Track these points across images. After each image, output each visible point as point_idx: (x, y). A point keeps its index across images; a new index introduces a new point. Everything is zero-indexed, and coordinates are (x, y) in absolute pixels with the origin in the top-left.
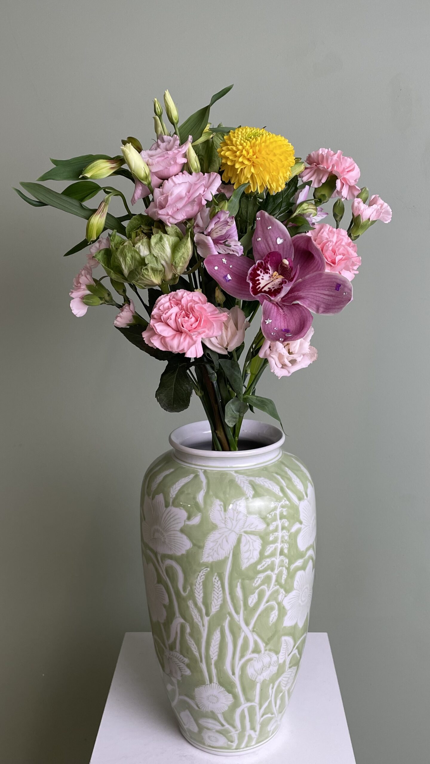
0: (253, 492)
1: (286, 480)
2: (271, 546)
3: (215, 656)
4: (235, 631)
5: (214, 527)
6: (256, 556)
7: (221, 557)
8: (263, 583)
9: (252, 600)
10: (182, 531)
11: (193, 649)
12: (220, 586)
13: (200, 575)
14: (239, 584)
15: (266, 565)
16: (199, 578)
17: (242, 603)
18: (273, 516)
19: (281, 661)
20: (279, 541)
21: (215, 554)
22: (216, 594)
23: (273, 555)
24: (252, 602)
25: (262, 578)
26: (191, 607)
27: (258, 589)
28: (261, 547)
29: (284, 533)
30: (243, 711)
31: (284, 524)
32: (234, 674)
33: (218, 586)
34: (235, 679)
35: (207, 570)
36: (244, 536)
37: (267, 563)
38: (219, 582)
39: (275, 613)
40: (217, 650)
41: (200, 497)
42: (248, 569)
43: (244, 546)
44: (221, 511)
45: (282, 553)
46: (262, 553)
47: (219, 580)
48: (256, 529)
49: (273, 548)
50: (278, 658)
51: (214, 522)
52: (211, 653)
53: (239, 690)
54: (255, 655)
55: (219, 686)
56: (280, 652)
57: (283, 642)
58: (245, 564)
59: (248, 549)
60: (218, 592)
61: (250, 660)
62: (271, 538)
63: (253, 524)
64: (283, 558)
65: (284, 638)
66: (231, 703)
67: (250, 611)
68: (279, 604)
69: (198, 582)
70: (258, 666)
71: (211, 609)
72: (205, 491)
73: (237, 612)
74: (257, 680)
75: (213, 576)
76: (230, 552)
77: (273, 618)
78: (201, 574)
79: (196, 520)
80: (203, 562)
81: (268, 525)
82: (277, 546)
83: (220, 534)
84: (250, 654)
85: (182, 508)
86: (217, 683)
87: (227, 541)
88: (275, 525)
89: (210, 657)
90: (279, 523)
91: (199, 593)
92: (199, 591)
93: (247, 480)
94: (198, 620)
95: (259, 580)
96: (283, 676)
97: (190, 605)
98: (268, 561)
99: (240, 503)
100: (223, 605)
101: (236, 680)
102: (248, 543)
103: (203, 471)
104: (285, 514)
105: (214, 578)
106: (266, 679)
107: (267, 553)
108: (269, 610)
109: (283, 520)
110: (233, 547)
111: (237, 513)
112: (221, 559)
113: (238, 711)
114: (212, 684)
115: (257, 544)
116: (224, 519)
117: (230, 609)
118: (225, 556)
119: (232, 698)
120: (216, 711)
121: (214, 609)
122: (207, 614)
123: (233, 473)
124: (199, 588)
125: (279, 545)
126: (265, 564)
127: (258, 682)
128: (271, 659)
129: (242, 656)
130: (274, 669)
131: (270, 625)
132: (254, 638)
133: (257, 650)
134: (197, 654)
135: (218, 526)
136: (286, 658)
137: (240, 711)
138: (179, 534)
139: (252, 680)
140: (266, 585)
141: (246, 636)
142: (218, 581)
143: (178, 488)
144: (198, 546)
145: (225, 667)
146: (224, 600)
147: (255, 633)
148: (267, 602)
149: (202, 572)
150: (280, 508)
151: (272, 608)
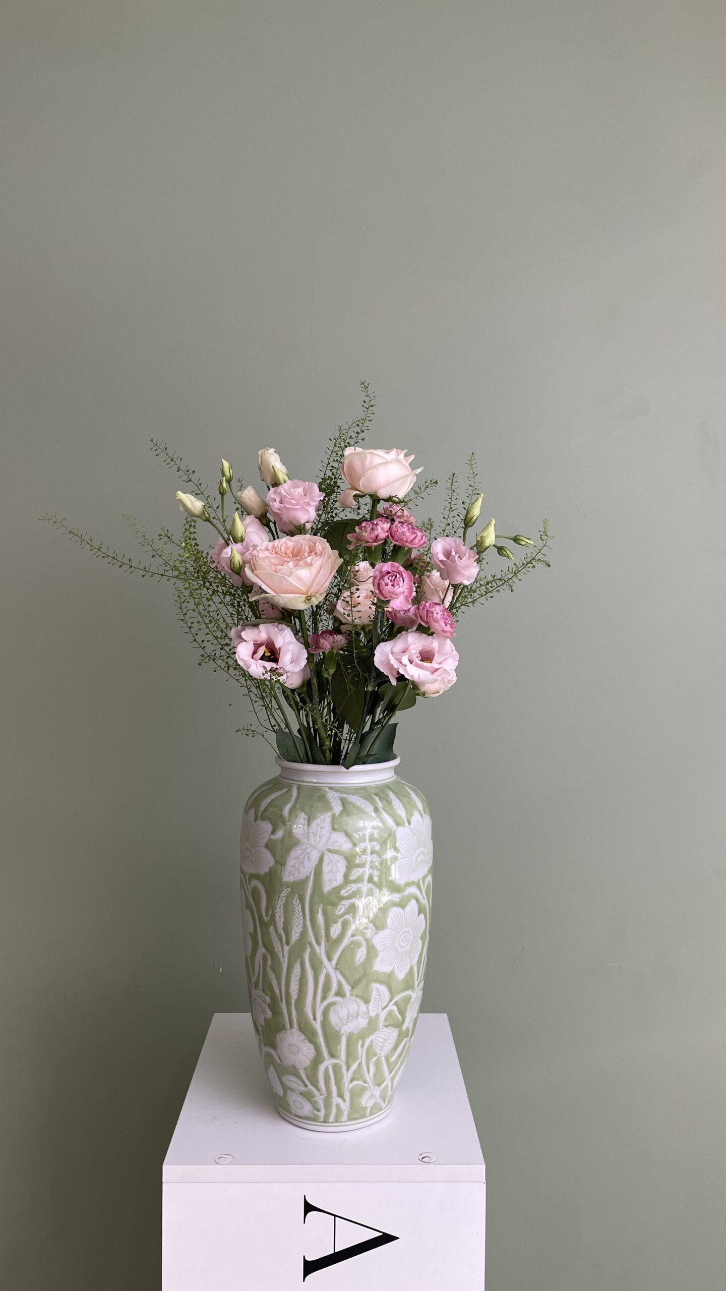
0: (341, 808)
1: (384, 802)
2: (357, 869)
3: (295, 995)
4: (316, 967)
5: (297, 843)
6: (340, 879)
7: (302, 876)
8: (347, 912)
9: (335, 930)
10: (267, 846)
11: (274, 985)
12: (300, 910)
13: (281, 897)
14: (320, 910)
15: (351, 891)
16: (280, 900)
17: (323, 932)
18: (361, 835)
19: (373, 1014)
20: (368, 866)
21: (296, 872)
22: (297, 920)
23: (359, 880)
24: (335, 933)
25: (347, 906)
26: (273, 935)
27: (341, 918)
28: (345, 869)
29: (375, 857)
30: (327, 1069)
31: (374, 847)
32: (315, 1019)
33: (299, 909)
34: (316, 1025)
35: (287, 891)
36: (327, 854)
37: (352, 889)
38: (300, 905)
39: (363, 951)
40: (297, 987)
41: (286, 811)
42: (331, 892)
43: (327, 866)
44: (305, 825)
45: (370, 880)
46: (346, 876)
47: (300, 903)
48: (340, 848)
49: (361, 872)
50: (368, 1008)
51: (296, 837)
52: (291, 991)
53: (321, 1039)
54: (338, 999)
55: (300, 1033)
56: (370, 1001)
57: (374, 990)
58: (327, 888)
59: (331, 870)
60: (298, 917)
61: (333, 1004)
62: (357, 861)
63: (337, 842)
64: (372, 887)
65: (375, 986)
66: (313, 1056)
67: (332, 944)
68: (367, 941)
69: (279, 905)
70: (343, 1013)
71: (291, 937)
72: (293, 803)
73: (319, 944)
74: (342, 1031)
75: (294, 898)
76: (311, 872)
77: (361, 957)
78: (282, 895)
79: (279, 834)
80: (284, 881)
81: (355, 845)
82: (365, 871)
83: (301, 850)
84: (333, 997)
85: (268, 821)
86: (298, 1028)
87: (309, 859)
88: (363, 847)
89: (290, 996)
90: (368, 845)
91: (280, 917)
92: (279, 914)
93: (338, 797)
94: (278, 949)
95: (343, 907)
96: (376, 1034)
97: (272, 933)
98: (353, 887)
99: (325, 818)
100: (304, 933)
101: (318, 1026)
102: (332, 864)
103: (297, 785)
104: (376, 836)
105: (294, 902)
106: (353, 1033)
107: (352, 877)
108: (354, 946)
109: (373, 843)
110: (314, 866)
111: (321, 828)
112: (302, 879)
113: (322, 1068)
114: (293, 1029)
115: (342, 865)
116: (307, 833)
117: (311, 939)
118: (306, 875)
119: (313, 1049)
120: (298, 1065)
121: (295, 936)
122: (288, 943)
123: (327, 789)
124: (280, 911)
125: (367, 871)
126: (351, 889)
127: (343, 1034)
128: (359, 1009)
129: (324, 998)
130: (363, 1022)
131: (357, 965)
132: (337, 977)
133: (340, 993)
134: (277, 991)
135: (301, 841)
136: (378, 1011)
137: (324, 1069)
138: (264, 850)
139: (337, 1031)
140: (351, 915)
141: (329, 973)
142: (298, 904)
143: (268, 802)
144: (281, 863)
145: (305, 1009)
146: (305, 927)
147: (338, 971)
148: (353, 936)
149: (283, 893)
150: (370, 829)
151: (359, 945)
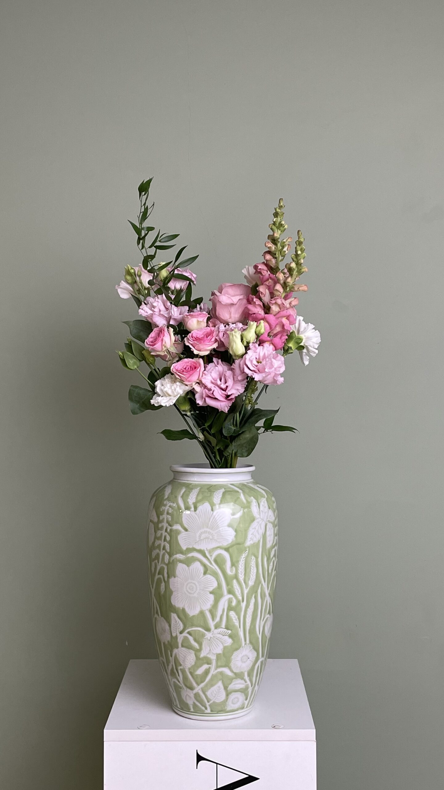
4: (263, 597)
6: (272, 538)
9: (271, 567)
10: (229, 525)
11: (234, 621)
13: (243, 557)
16: (241, 560)
21: (254, 538)
22: (253, 570)
26: (235, 586)
27: (273, 559)
34: (259, 637)
35: (247, 552)
36: (267, 523)
44: (257, 506)
47: (255, 559)
51: (254, 515)
52: (247, 619)
53: (260, 647)
55: (250, 646)
58: (268, 545)
59: (269, 534)
61: (267, 620)
63: (270, 515)
66: (254, 659)
67: (269, 576)
69: (241, 564)
70: (269, 625)
71: (250, 582)
73: (264, 580)
76: (261, 536)
80: (247, 545)
83: (256, 523)
84: (267, 615)
86: (249, 643)
87: (260, 528)
89: (246, 624)
91: (241, 572)
97: (235, 584)
100: (257, 577)
102: (270, 530)
105: (251, 559)
110: (263, 533)
111: (264, 507)
112: (256, 542)
116: (259, 512)
117: (261, 578)
118: (258, 539)
119: (256, 654)
120: (244, 670)
122: (247, 588)
129: (264, 616)
132: (269, 602)
133: (269, 612)
134: (237, 624)
135: (256, 517)
137: (257, 667)
138: (227, 528)
139: (266, 636)
141: (267, 600)
145: (255, 630)
147: (270, 597)
149: (244, 554)
